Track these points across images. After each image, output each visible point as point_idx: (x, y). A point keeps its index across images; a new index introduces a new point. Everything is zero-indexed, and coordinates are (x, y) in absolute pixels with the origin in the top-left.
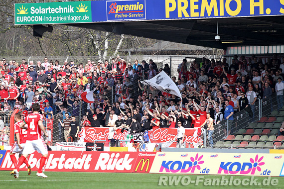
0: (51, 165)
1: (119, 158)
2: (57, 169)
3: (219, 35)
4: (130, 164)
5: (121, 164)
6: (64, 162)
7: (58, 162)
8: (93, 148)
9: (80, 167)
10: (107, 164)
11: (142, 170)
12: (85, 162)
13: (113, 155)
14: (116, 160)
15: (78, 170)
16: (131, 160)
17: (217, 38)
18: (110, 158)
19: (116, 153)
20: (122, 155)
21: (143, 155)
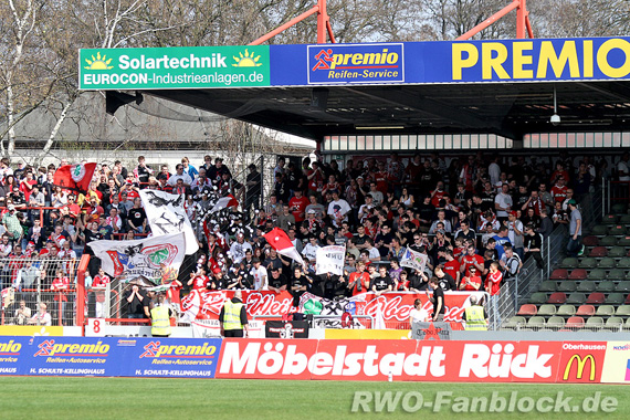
0: (345, 367)
1: (514, 354)
2: (361, 375)
4: (546, 365)
5: (523, 365)
6: (376, 362)
7: (361, 362)
8: (283, 330)
9: (421, 371)
10: (487, 364)
11: (579, 376)
12: (430, 361)
13: (497, 348)
14: (507, 358)
15: (417, 378)
16: (546, 357)
17: (555, 119)
18: (492, 352)
19: (503, 344)
20: (521, 348)
21: (575, 347)
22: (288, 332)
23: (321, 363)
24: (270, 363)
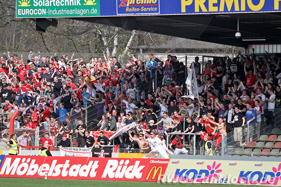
0: (54, 172)
2: (60, 176)
3: (239, 32)
4: (140, 172)
5: (130, 172)
6: (68, 169)
7: (61, 169)
8: (100, 154)
9: (85, 175)
10: (115, 171)
11: (153, 178)
12: (91, 169)
13: (122, 162)
14: (125, 167)
15: (83, 178)
16: (142, 167)
17: (238, 35)
18: (119, 165)
19: (125, 160)
20: (132, 162)
21: (155, 162)
22: (102, 154)
23: (44, 170)
24: (22, 169)
